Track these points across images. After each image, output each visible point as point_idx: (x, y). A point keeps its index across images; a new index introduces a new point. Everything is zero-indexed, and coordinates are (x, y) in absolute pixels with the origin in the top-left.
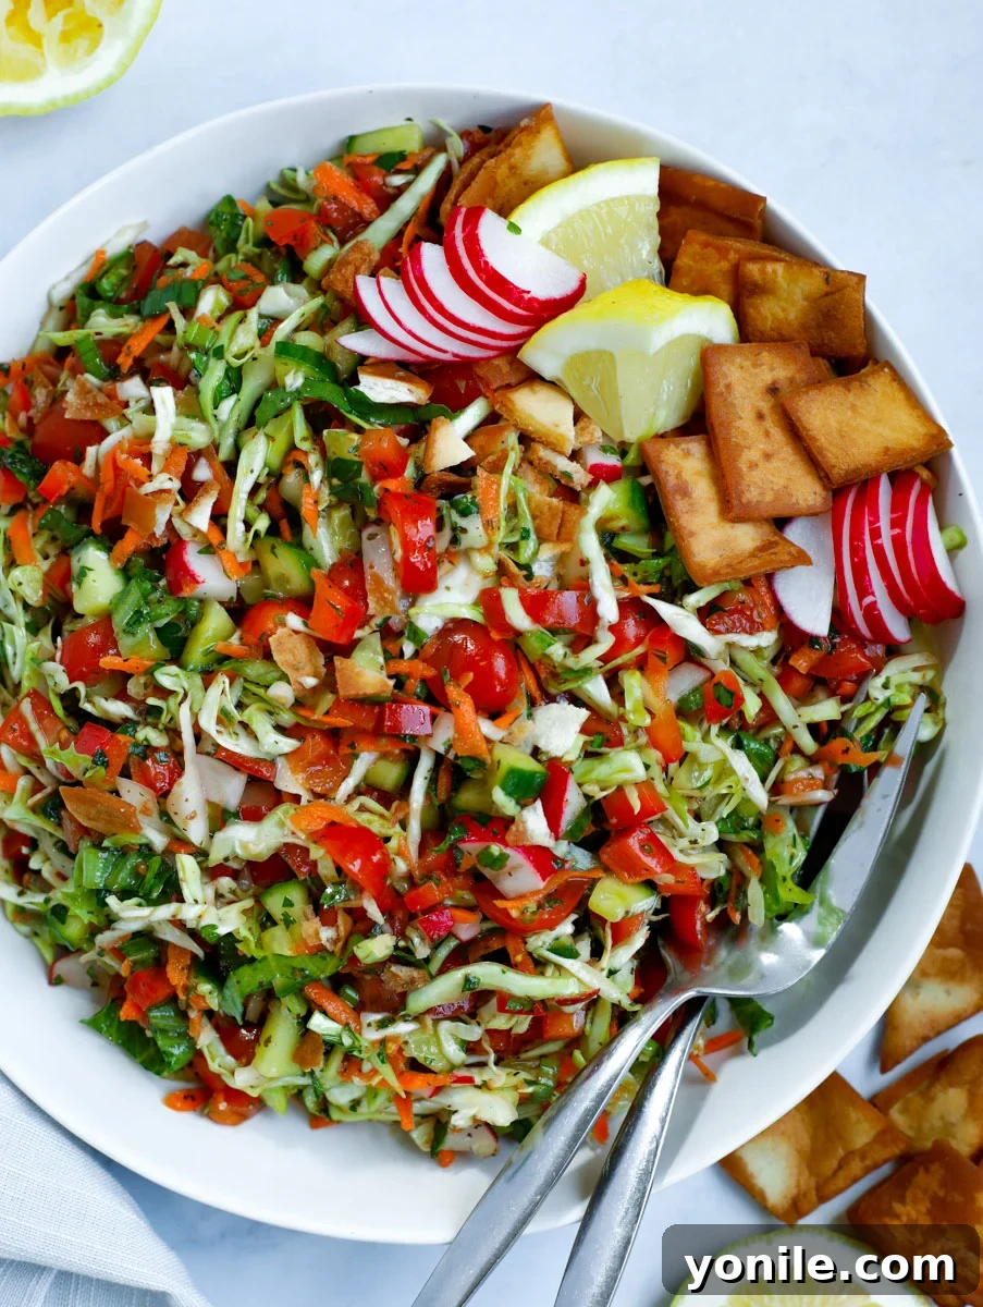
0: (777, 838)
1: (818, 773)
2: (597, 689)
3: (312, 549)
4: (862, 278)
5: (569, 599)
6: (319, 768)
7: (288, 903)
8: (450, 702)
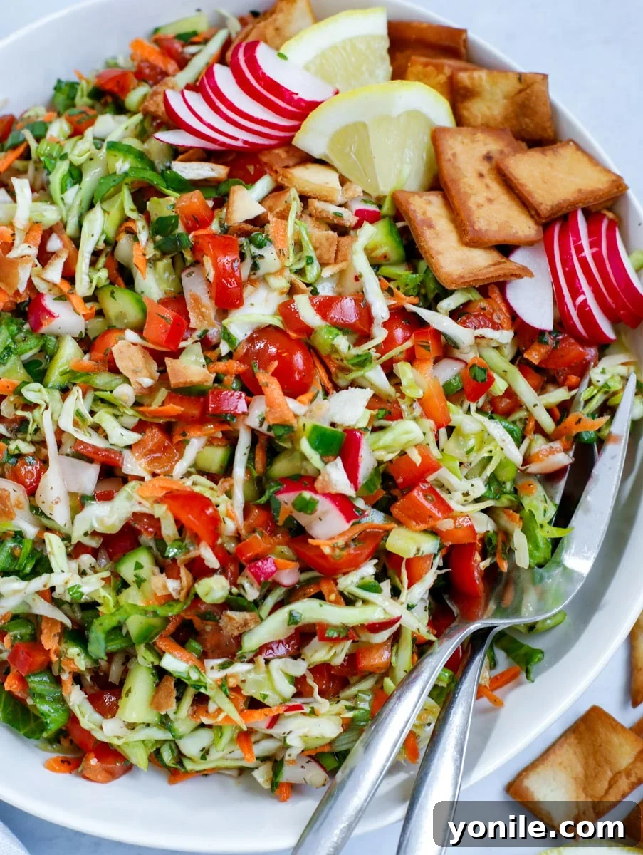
0: (532, 497)
1: (557, 445)
2: (376, 375)
3: (142, 292)
4: (545, 77)
5: (348, 304)
6: (158, 455)
7: (139, 566)
8: (260, 384)
